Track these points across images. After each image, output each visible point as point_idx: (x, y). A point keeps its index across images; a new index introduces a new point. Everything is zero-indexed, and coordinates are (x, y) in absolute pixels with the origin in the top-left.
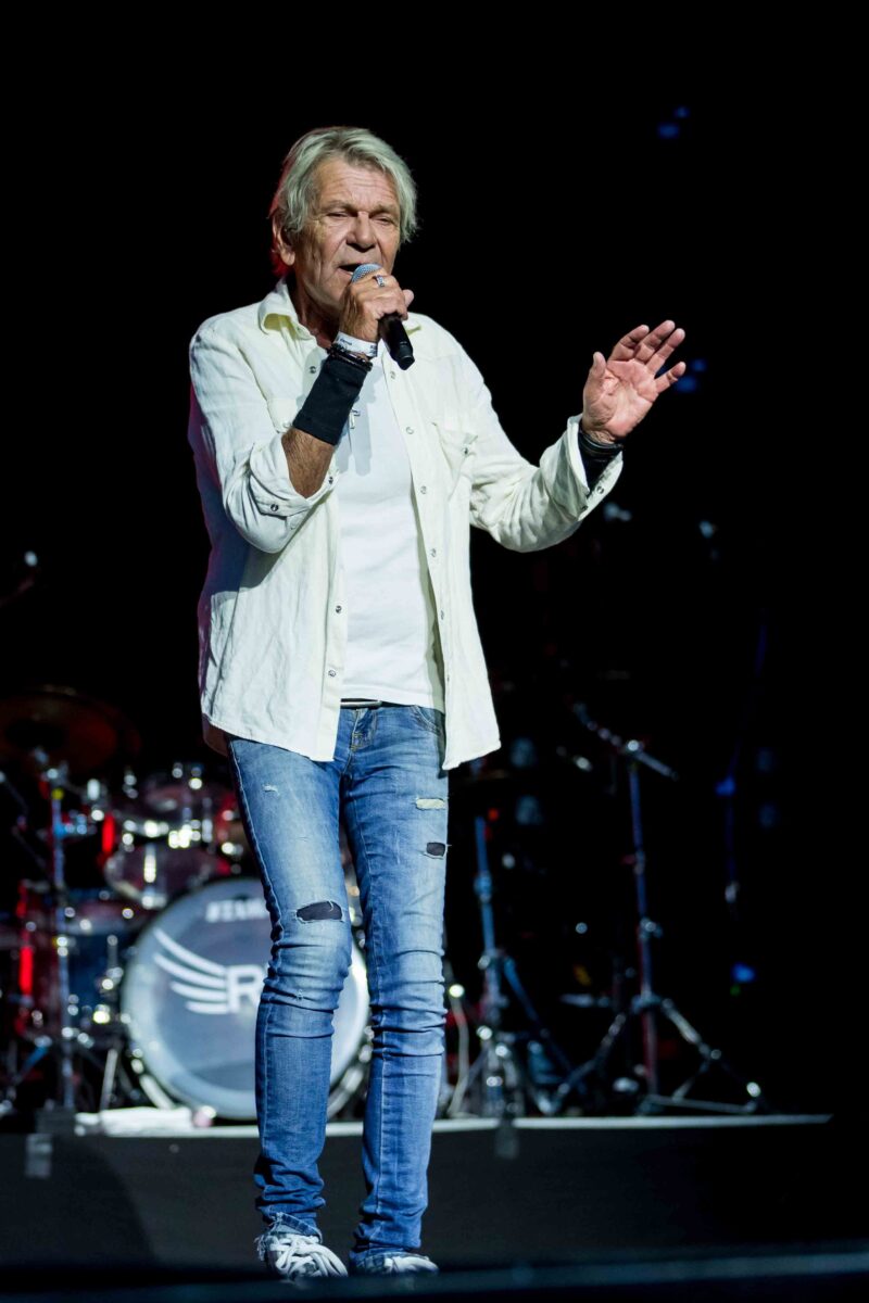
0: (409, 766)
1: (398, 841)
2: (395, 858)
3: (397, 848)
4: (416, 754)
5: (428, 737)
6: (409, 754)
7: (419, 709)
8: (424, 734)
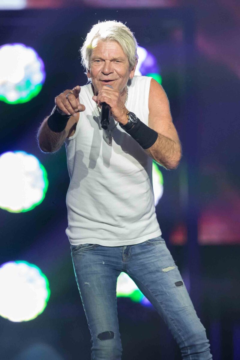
0: (153, 261)
1: (164, 287)
2: (166, 294)
3: (165, 289)
4: (154, 256)
5: (156, 248)
6: (150, 257)
7: (148, 241)
8: (154, 247)
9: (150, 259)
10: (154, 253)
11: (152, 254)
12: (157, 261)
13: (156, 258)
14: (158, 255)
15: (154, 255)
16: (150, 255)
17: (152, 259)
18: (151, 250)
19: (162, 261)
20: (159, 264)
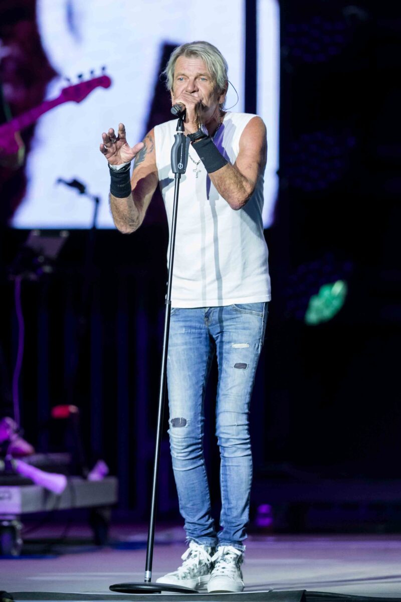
5: (241, 317)
6: (231, 325)
7: (235, 306)
8: (239, 315)
9: (230, 327)
10: (236, 322)
11: (233, 322)
12: (234, 332)
13: (236, 329)
14: (238, 326)
15: (235, 324)
16: (231, 324)
17: (231, 329)
18: (234, 318)
19: (238, 334)
20: (234, 336)
